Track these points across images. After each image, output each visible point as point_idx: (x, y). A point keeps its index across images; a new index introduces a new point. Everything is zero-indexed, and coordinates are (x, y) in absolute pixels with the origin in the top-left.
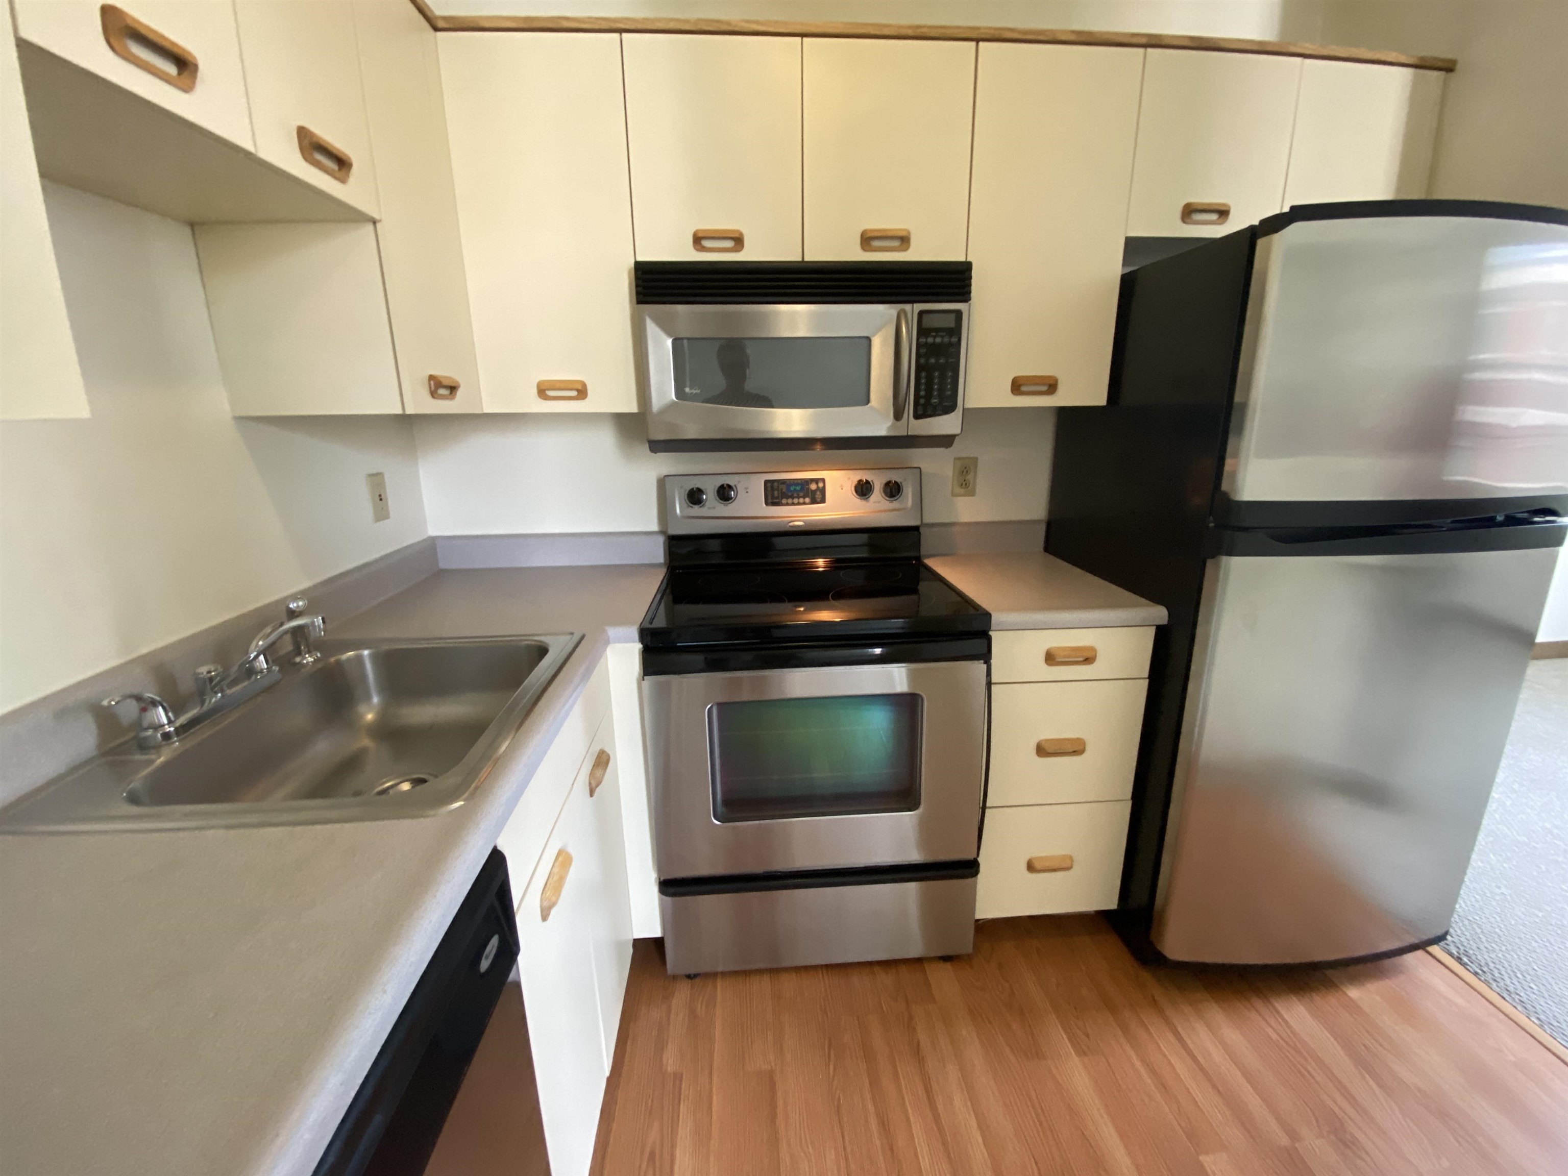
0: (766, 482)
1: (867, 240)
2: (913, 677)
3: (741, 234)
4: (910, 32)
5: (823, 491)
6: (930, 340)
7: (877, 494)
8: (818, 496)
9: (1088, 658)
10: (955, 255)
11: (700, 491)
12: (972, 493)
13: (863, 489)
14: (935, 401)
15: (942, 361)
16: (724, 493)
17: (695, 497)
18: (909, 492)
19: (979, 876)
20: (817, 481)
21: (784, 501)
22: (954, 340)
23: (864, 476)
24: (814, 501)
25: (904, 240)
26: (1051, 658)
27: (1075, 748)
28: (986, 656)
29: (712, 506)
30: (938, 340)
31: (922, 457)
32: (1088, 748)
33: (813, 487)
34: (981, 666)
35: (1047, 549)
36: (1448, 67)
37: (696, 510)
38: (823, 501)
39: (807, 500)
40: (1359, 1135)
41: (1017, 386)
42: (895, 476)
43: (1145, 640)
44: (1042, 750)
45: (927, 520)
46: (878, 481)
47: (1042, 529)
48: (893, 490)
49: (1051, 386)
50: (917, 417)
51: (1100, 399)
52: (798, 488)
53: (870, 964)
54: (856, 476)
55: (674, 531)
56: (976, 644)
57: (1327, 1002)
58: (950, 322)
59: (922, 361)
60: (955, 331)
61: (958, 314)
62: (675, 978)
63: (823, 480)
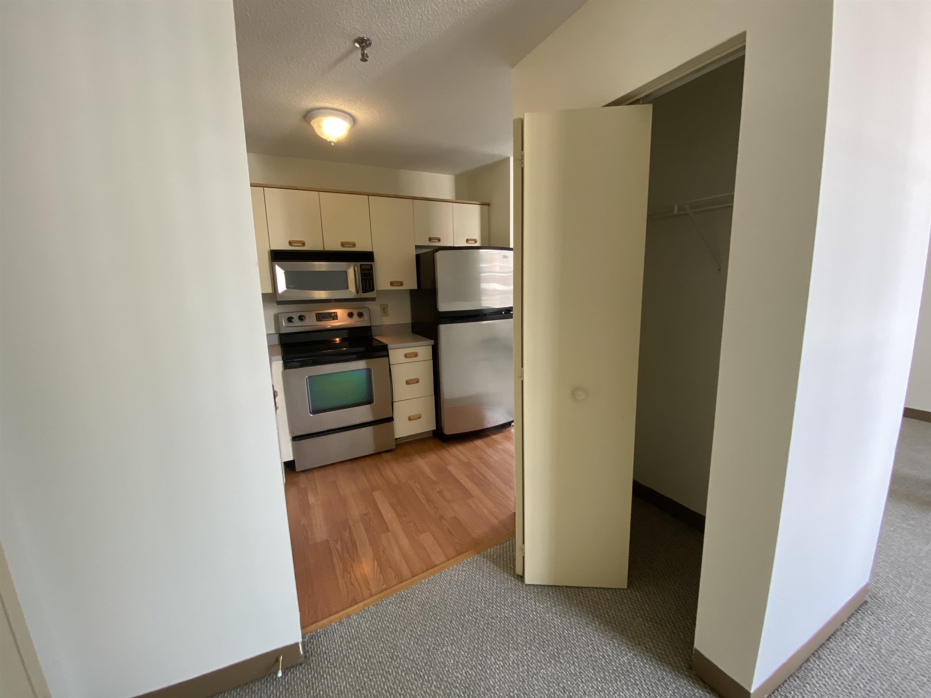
0: (316, 314)
1: (343, 244)
2: (367, 364)
3: (304, 242)
4: (349, 192)
5: (337, 316)
6: (364, 272)
7: (355, 316)
8: (335, 317)
9: (416, 355)
10: (370, 250)
11: (292, 318)
12: (387, 316)
13: (350, 315)
14: (368, 288)
15: (368, 277)
16: (301, 318)
17: (290, 320)
18: (366, 316)
19: (394, 422)
20: (334, 313)
21: (323, 320)
22: (371, 272)
23: (351, 311)
24: (334, 319)
25: (354, 245)
26: (406, 356)
27: (417, 381)
28: (387, 356)
29: (296, 323)
30: (367, 272)
31: (369, 304)
32: (420, 381)
33: (333, 315)
34: (387, 358)
35: (412, 332)
36: (488, 205)
37: (291, 324)
38: (337, 319)
39: (331, 319)
40: (484, 457)
41: (392, 284)
42: (361, 311)
43: (430, 349)
44: (408, 383)
45: (373, 324)
46: (355, 312)
47: (410, 325)
48: (360, 315)
49: (401, 284)
50: (363, 292)
51: (416, 287)
52: (328, 315)
53: (364, 457)
54: (347, 311)
55: (283, 331)
56: (384, 353)
57: (487, 440)
58: (369, 267)
59: (363, 277)
60: (371, 268)
61: (371, 265)
62: (299, 472)
63: (336, 313)
